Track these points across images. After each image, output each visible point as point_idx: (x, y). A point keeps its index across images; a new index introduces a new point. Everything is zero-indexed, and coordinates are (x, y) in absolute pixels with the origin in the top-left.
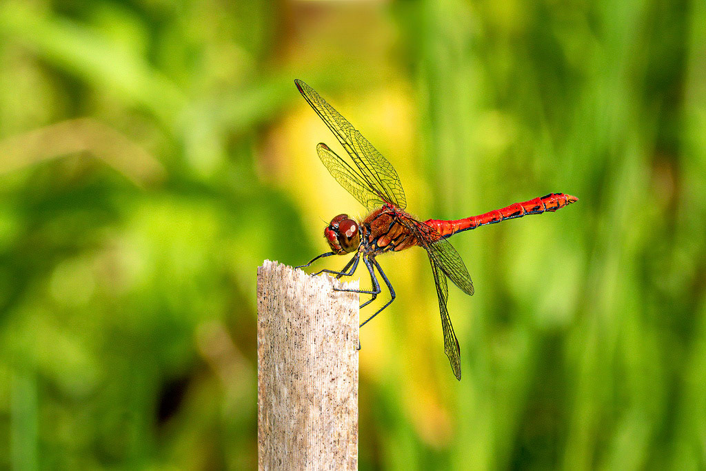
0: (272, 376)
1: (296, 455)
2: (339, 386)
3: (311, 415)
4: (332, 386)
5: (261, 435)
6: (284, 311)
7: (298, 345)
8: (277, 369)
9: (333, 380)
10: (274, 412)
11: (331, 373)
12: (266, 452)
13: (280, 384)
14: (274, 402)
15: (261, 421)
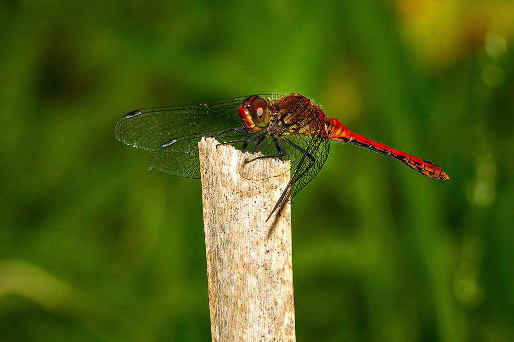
0: (216, 244)
1: (238, 318)
2: (273, 258)
3: (249, 283)
4: (267, 257)
5: (211, 297)
6: (221, 185)
7: (235, 218)
8: (219, 239)
9: (268, 252)
10: (220, 277)
11: (265, 245)
12: (216, 313)
13: (222, 252)
14: (219, 268)
15: (211, 284)
